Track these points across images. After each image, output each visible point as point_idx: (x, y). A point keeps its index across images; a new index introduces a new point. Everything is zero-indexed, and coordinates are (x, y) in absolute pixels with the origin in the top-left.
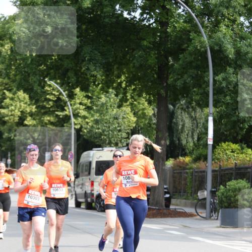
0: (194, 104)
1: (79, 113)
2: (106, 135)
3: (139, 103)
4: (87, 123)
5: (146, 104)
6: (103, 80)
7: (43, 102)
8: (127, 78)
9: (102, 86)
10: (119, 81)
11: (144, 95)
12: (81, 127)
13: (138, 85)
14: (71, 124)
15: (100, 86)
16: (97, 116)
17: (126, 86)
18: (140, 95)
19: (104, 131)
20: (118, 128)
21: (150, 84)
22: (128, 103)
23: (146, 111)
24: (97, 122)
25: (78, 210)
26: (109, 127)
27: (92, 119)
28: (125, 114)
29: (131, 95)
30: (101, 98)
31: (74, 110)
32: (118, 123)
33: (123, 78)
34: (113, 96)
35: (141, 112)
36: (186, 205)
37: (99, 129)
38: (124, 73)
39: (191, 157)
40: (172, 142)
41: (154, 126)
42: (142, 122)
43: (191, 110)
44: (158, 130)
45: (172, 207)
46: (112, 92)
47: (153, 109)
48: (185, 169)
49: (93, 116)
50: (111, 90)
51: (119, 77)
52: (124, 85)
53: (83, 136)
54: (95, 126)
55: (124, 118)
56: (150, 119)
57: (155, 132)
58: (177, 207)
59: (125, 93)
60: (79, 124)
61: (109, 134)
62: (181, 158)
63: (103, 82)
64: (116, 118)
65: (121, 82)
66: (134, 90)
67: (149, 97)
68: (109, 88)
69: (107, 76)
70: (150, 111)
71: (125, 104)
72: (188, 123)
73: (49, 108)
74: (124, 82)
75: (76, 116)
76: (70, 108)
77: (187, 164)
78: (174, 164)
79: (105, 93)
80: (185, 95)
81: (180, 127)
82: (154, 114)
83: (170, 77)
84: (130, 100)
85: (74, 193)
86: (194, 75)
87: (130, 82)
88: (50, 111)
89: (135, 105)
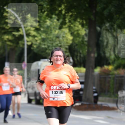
0: (115, 26)
1: (30, 33)
2: (50, 50)
3: (75, 26)
4: (36, 41)
5: (80, 26)
6: (48, 8)
7: (3, 24)
8: (65, 7)
9: (47, 13)
10: (60, 9)
11: (79, 20)
12: (32, 44)
13: (74, 12)
14: (24, 41)
15: (46, 13)
16: (43, 36)
17: (66, 13)
18: (75, 20)
19: (49, 47)
20: (59, 45)
21: (83, 11)
22: (66, 26)
23: (80, 32)
24: (43, 40)
25: (30, 105)
26: (52, 44)
27: (40, 38)
28: (64, 34)
29: (69, 20)
30: (46, 22)
31: (26, 31)
32: (59, 41)
33: (63, 7)
34: (55, 20)
35: (76, 33)
36: (109, 101)
37: (45, 45)
38: (64, 3)
39: (113, 65)
40: (99, 55)
41: (86, 43)
42: (77, 40)
43: (113, 31)
44: (89, 46)
45: (99, 103)
46: (55, 18)
47: (85, 30)
48: (108, 74)
49: (40, 35)
50: (54, 16)
51: (60, 6)
52: (63, 12)
53: (33, 50)
54: (42, 43)
55: (63, 37)
56: (83, 38)
57: (86, 47)
58: (103, 103)
59: (64, 18)
60: (31, 41)
61: (53, 49)
62: (106, 67)
63: (48, 10)
64: (58, 37)
65: (62, 10)
66: (71, 16)
67: (83, 22)
68: (52, 14)
69: (51, 5)
70: (83, 32)
71: (64, 26)
72: (111, 40)
73: (8, 29)
74: (64, 10)
75: (28, 35)
76: (24, 29)
77: (110, 71)
78: (101, 71)
79: (49, 19)
80: (109, 20)
81: (105, 44)
82: (86, 34)
83: (98, 6)
84: (68, 24)
85: (26, 92)
86: (116, 5)
87: (68, 10)
88: (8, 31)
89: (72, 28)
